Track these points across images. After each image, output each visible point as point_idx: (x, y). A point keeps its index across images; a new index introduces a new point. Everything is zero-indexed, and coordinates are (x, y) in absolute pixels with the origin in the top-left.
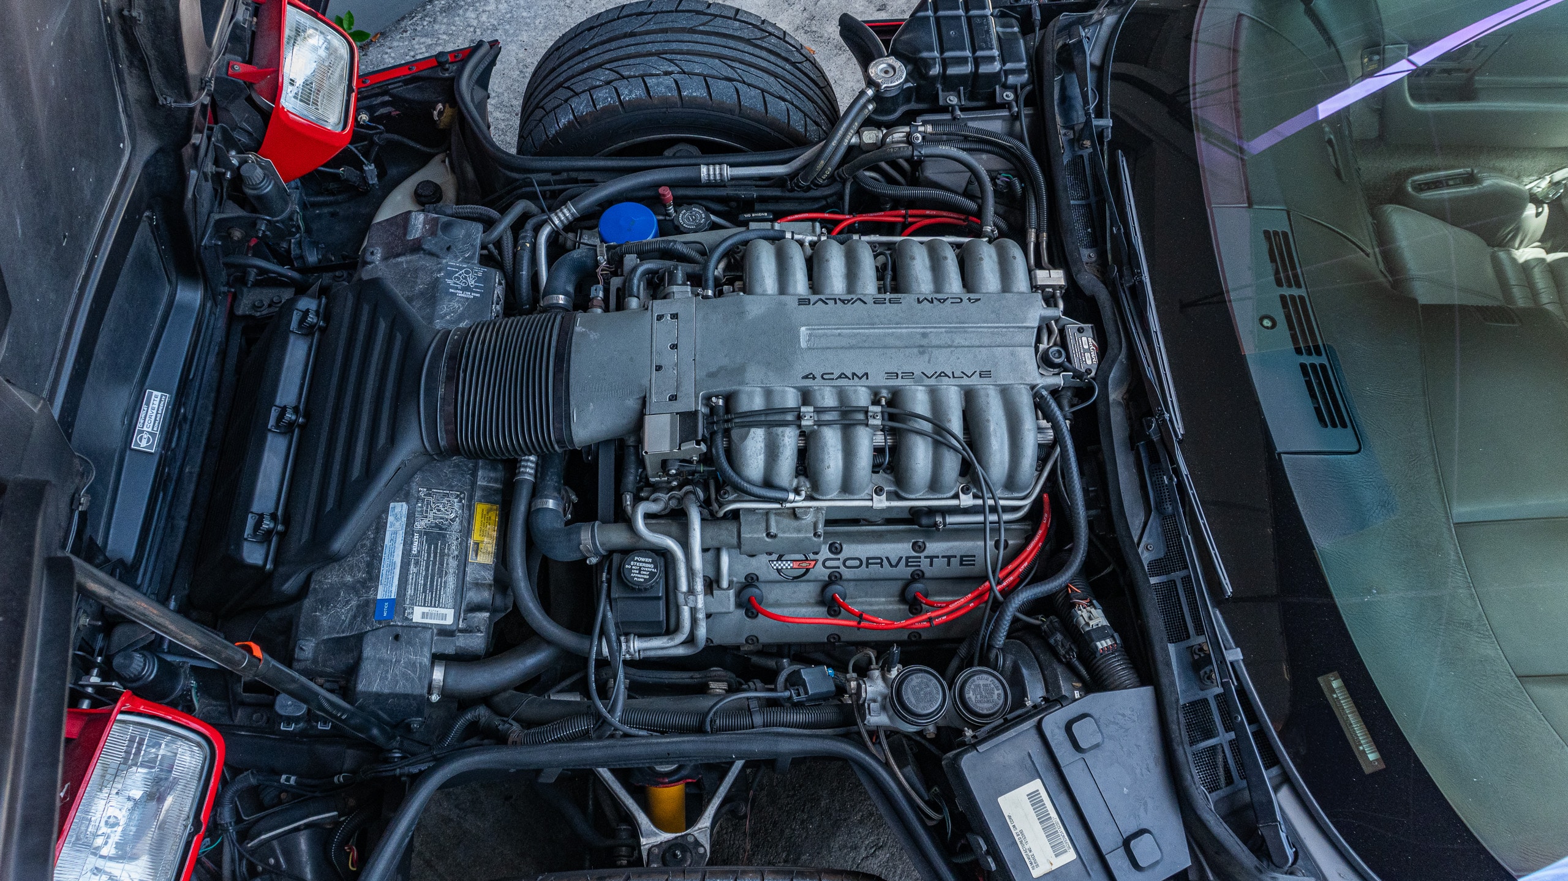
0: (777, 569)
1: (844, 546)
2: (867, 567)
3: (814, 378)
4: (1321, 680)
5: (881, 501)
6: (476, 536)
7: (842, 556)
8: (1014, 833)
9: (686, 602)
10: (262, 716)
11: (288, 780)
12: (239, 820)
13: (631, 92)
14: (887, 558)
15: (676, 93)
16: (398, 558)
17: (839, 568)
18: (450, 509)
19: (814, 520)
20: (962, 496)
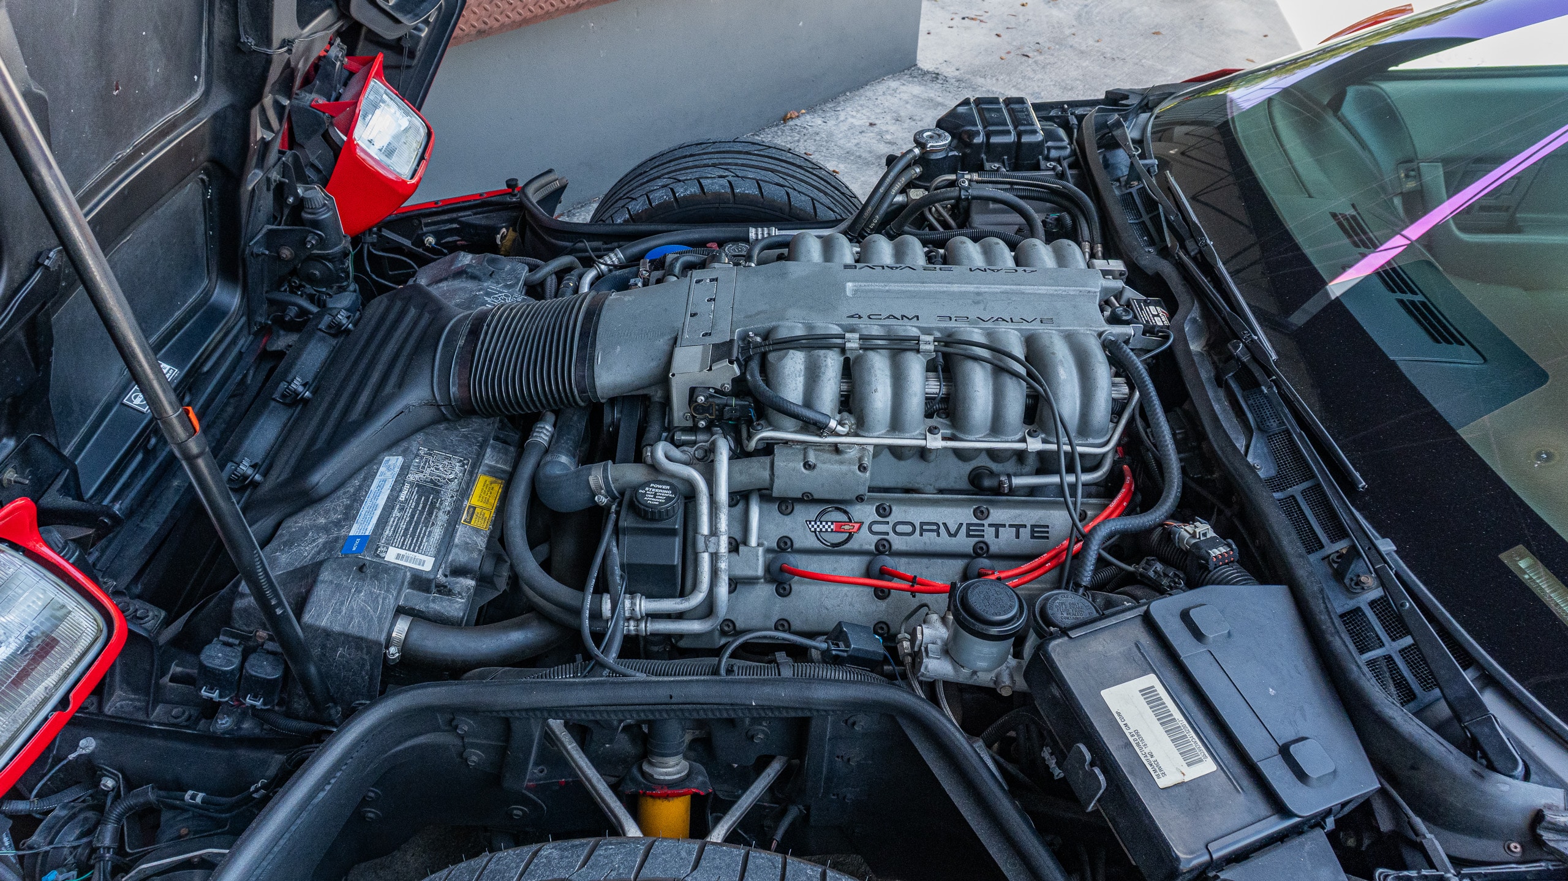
0: (815, 532)
1: (894, 508)
2: (921, 535)
3: (860, 317)
4: (1503, 557)
5: (936, 439)
6: (474, 500)
7: (892, 519)
8: (1127, 732)
9: (707, 546)
10: (184, 712)
11: (193, 797)
12: (120, 851)
13: (686, 190)
14: (945, 524)
15: (729, 190)
16: (382, 501)
17: (887, 534)
18: (451, 470)
19: (858, 455)
20: (1029, 439)
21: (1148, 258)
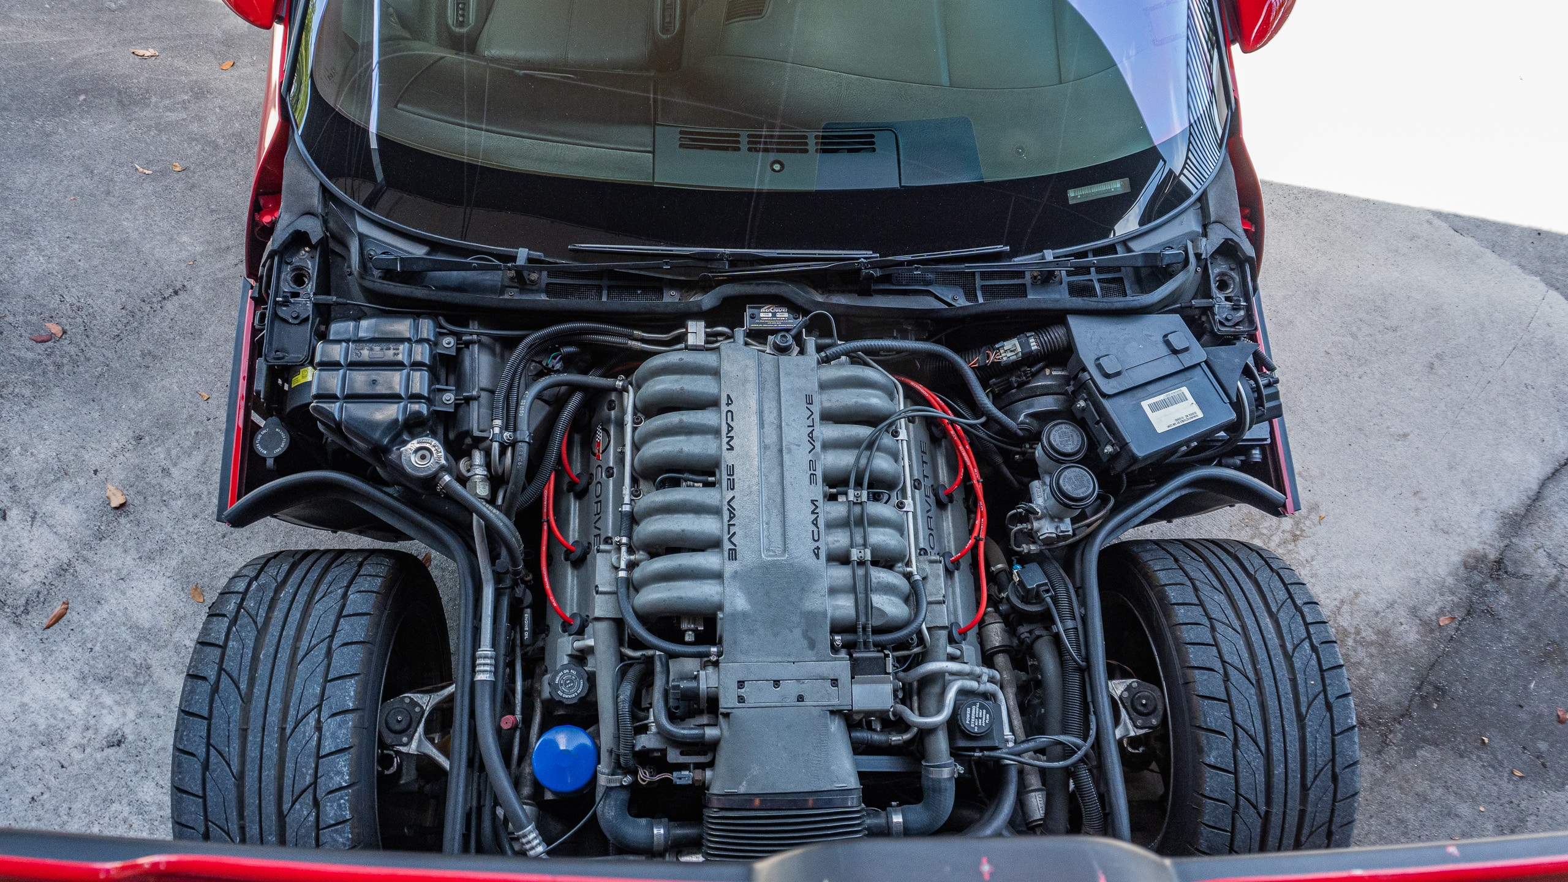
3: (818, 548)
4: (1071, 203)
5: (909, 504)
13: (339, 773)
15: (350, 716)
19: (927, 563)
20: (900, 438)
21: (707, 301)
